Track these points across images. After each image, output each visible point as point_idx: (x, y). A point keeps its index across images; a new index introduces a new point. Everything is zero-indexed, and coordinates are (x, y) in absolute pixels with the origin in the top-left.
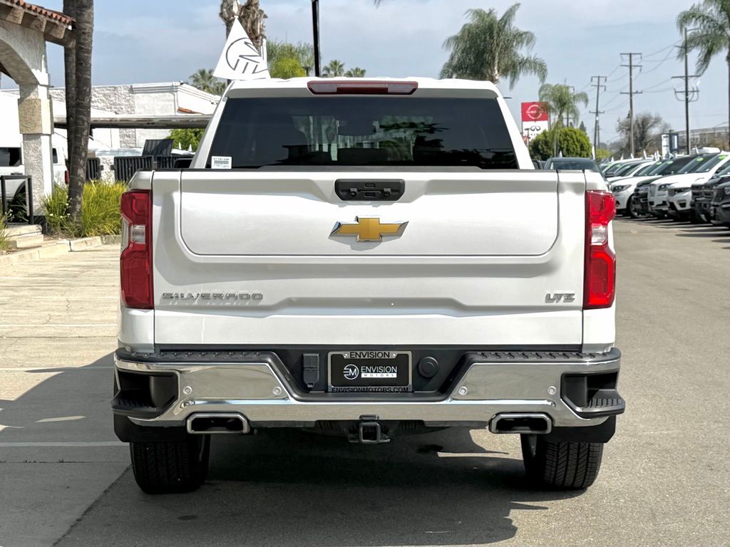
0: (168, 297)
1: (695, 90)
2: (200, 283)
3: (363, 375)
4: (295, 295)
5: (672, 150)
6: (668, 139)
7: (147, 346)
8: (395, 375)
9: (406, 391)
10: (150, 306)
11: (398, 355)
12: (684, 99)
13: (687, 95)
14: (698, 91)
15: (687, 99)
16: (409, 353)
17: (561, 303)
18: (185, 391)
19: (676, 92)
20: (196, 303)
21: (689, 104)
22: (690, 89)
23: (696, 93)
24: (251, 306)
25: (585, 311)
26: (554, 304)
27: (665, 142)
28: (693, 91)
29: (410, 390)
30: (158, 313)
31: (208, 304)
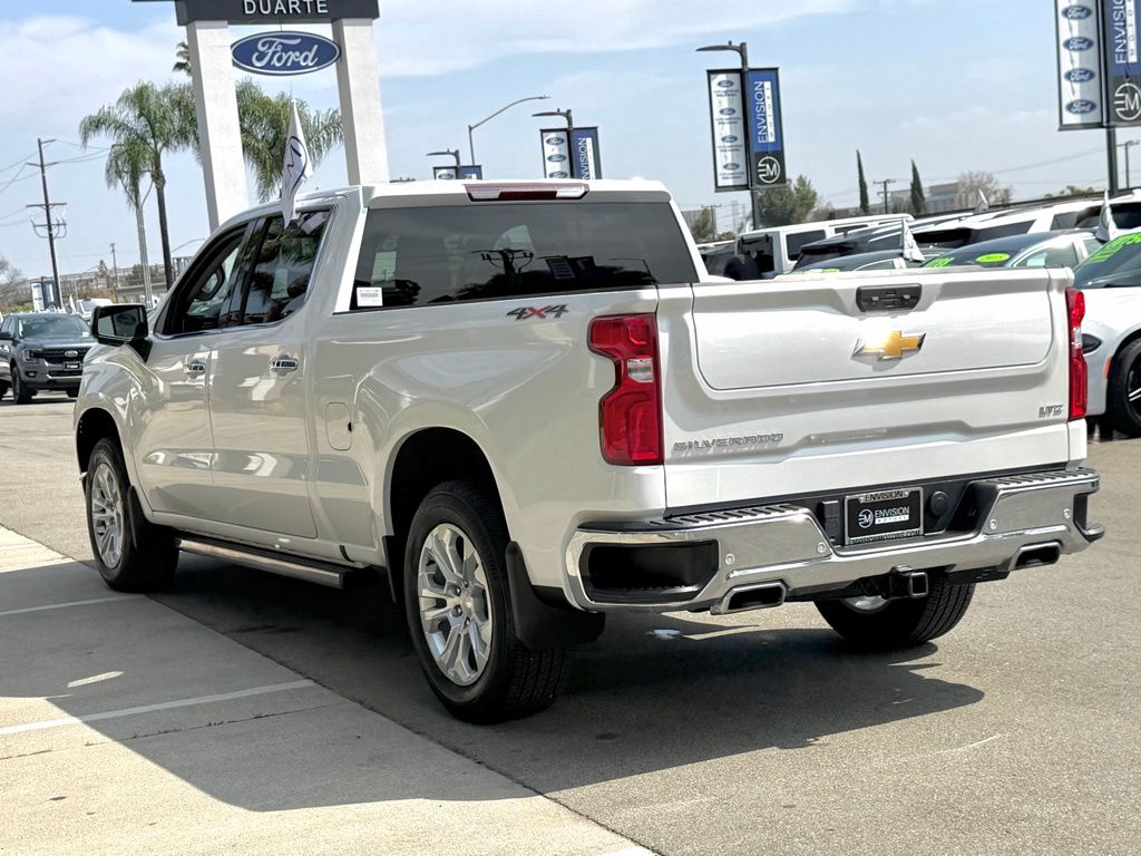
0: (679, 447)
1: (61, 222)
2: (716, 426)
3: (877, 522)
4: (814, 431)
5: (46, 305)
6: (40, 289)
7: (655, 513)
8: (906, 517)
9: (917, 535)
10: (659, 461)
11: (911, 493)
12: (47, 235)
13: (50, 229)
14: (64, 224)
15: (51, 235)
16: (920, 489)
17: (1051, 417)
18: (727, 560)
19: (35, 226)
20: (711, 451)
21: (55, 242)
22: (53, 222)
23: (62, 227)
24: (769, 449)
25: (1070, 424)
26: (1046, 418)
27: (37, 293)
28: (58, 225)
29: (922, 533)
30: (668, 468)
31: (725, 451)
